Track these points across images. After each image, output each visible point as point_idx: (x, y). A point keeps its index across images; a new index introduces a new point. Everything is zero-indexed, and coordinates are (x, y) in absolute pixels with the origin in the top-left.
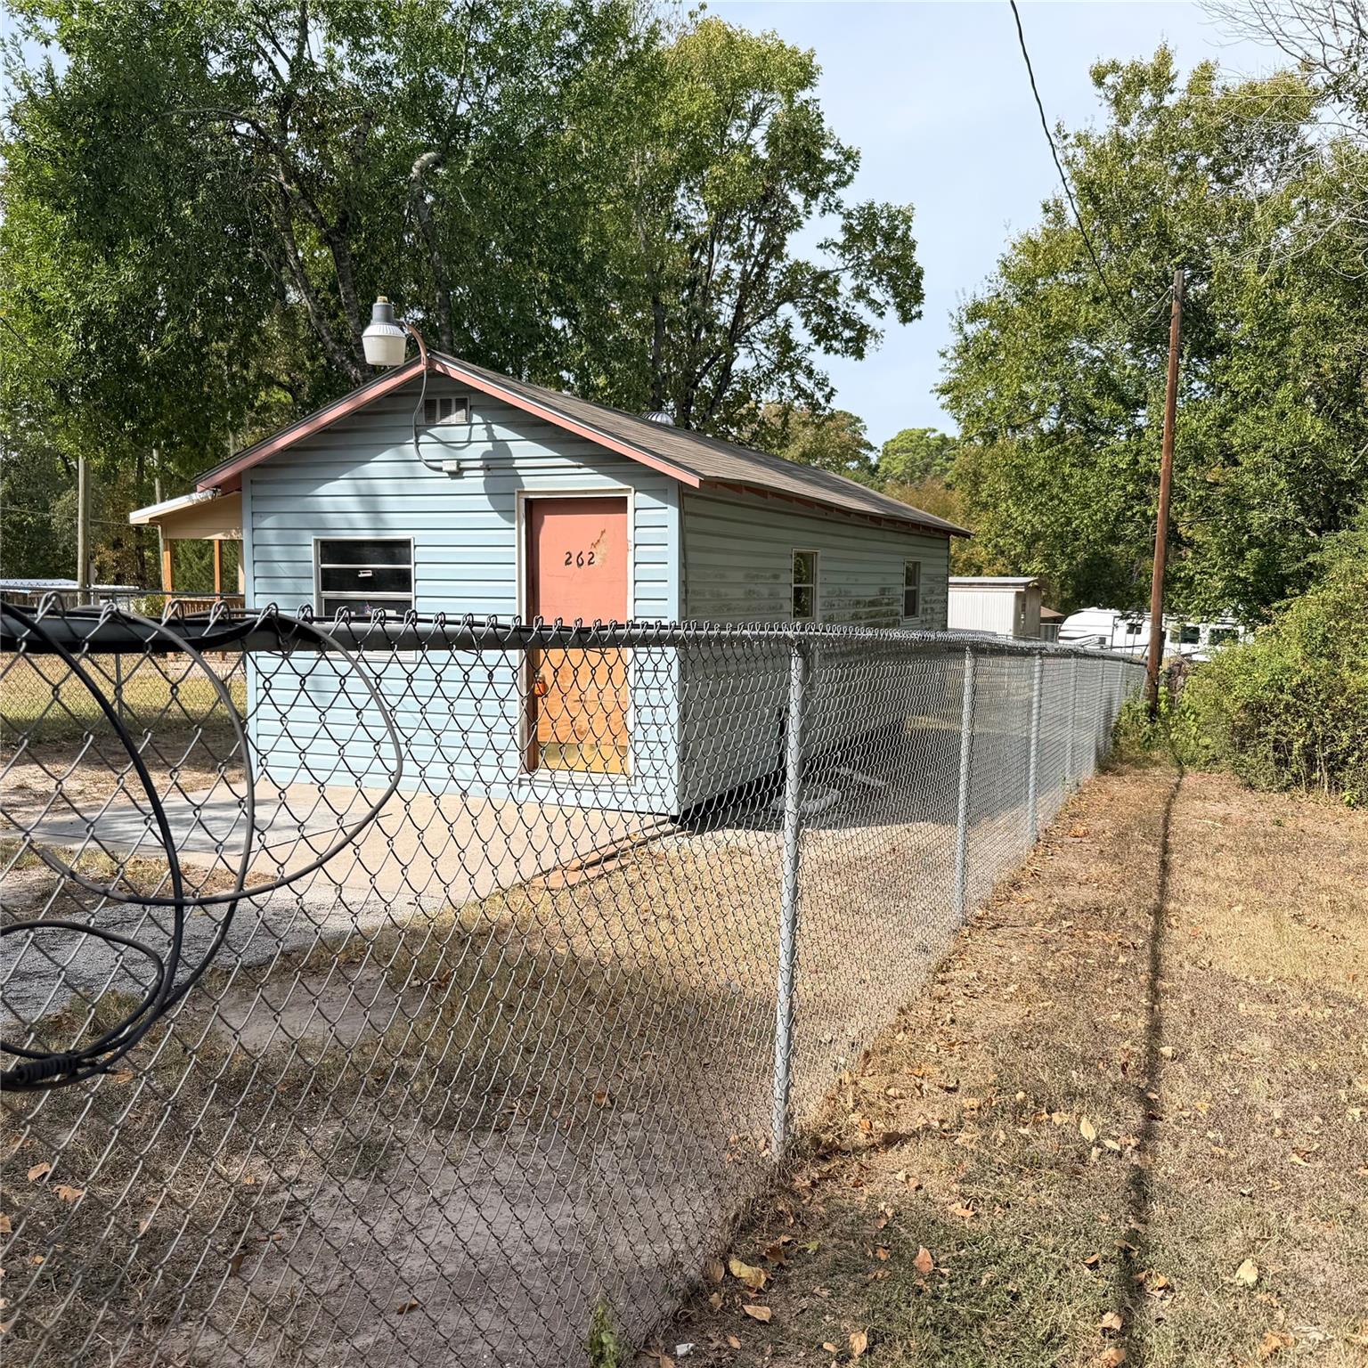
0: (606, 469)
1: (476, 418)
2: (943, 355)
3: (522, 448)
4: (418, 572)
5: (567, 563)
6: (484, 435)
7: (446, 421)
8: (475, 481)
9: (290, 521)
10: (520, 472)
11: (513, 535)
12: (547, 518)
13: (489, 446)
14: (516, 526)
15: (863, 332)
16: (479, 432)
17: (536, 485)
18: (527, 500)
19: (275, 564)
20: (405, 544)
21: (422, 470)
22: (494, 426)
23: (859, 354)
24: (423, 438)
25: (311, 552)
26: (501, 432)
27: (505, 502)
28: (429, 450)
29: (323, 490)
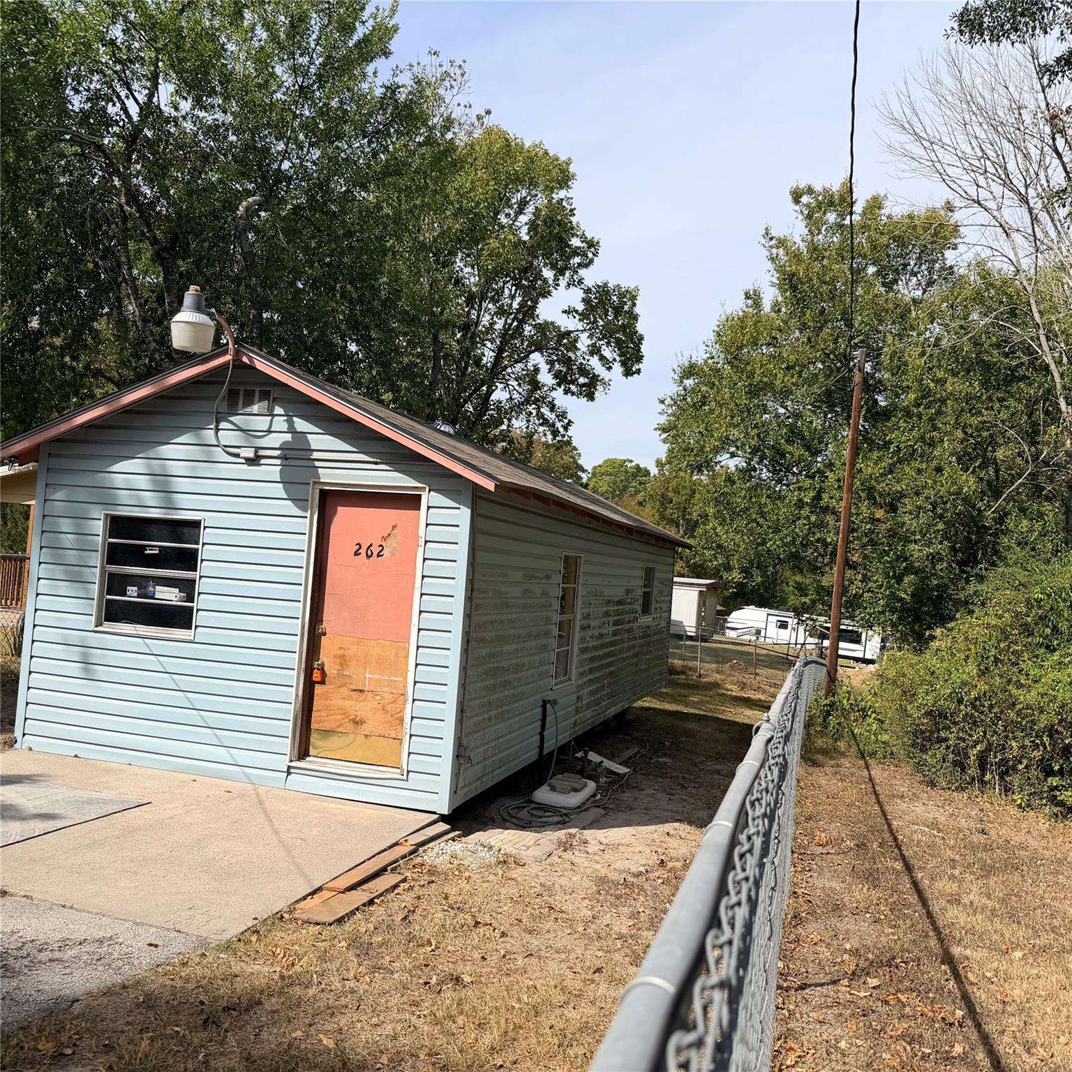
0: (403, 467)
1: (278, 410)
2: (662, 402)
3: (321, 441)
4: (205, 552)
5: (357, 554)
6: (285, 427)
7: (248, 410)
8: (272, 470)
9: (82, 495)
10: (317, 464)
11: (306, 523)
12: (339, 508)
13: (288, 437)
14: (308, 515)
15: (594, 380)
16: (280, 423)
17: (331, 476)
18: (322, 491)
19: (63, 536)
20: (196, 524)
21: (220, 454)
22: (295, 419)
23: (591, 397)
24: (223, 425)
25: (99, 527)
26: (301, 425)
27: (299, 491)
28: (228, 436)
29: (116, 468)
